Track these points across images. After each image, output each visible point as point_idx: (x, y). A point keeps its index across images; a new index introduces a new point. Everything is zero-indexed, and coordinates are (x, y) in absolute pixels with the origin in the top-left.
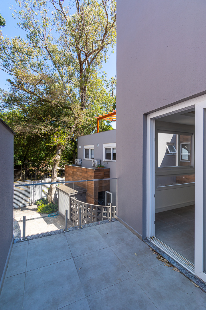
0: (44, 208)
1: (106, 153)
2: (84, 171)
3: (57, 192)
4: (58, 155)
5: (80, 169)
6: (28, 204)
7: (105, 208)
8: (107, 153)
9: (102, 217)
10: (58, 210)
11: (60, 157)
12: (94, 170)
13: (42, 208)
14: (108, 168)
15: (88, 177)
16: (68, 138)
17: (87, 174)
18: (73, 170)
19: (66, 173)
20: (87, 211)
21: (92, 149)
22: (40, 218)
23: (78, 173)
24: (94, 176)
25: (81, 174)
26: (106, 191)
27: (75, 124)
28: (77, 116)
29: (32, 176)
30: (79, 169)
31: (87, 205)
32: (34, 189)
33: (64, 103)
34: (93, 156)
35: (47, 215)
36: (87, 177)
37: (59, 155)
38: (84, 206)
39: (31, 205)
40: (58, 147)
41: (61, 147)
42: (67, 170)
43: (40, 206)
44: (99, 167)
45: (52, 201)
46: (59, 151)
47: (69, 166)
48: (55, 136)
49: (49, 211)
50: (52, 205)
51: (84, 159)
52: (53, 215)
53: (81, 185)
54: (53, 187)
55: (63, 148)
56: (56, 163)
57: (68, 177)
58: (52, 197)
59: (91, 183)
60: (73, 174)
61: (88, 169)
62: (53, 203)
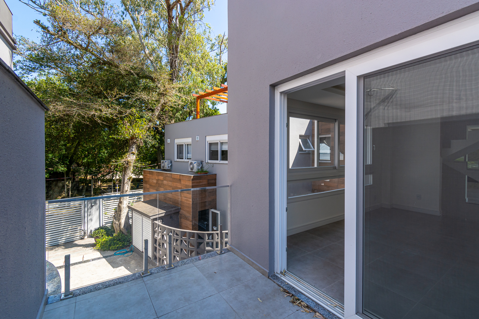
0: (107, 241)
2: (175, 179)
3: (130, 215)
4: (132, 153)
5: (169, 175)
6: (79, 237)
7: (209, 235)
8: (212, 151)
9: (205, 249)
10: (131, 243)
11: (134, 157)
12: (192, 177)
13: (104, 241)
14: (214, 173)
16: (149, 126)
17: (180, 183)
18: (157, 178)
19: (146, 182)
20: (181, 241)
21: (188, 145)
22: (99, 258)
23: (165, 182)
24: (193, 186)
25: (170, 183)
26: (211, 209)
27: (160, 105)
28: (163, 91)
29: (85, 190)
30: (167, 176)
31: (182, 231)
32: (89, 211)
33: (142, 69)
34: (190, 156)
35: (112, 253)
36: (180, 188)
37: (134, 154)
38: (177, 234)
39: (84, 239)
40: (130, 140)
41: (137, 140)
42: (148, 178)
43: (100, 238)
44: (199, 173)
45: (121, 230)
46: (133, 148)
47: (150, 172)
48: (126, 123)
49: (115, 246)
50: (121, 235)
51: (175, 160)
52: (124, 252)
53: (170, 201)
54: (124, 206)
55: (140, 143)
56: (128, 167)
57: (148, 189)
58: (122, 224)
59: (187, 198)
60: (157, 184)
61: (182, 175)
62: (122, 232)
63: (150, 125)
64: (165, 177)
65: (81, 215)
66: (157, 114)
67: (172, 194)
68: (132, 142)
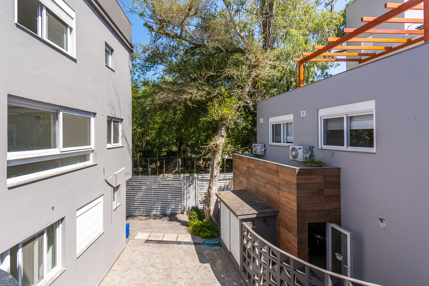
0: (198, 226)
1: (327, 131)
2: (270, 169)
4: (221, 136)
5: (262, 163)
6: (180, 211)
8: (329, 131)
10: (219, 235)
11: (224, 139)
12: (297, 171)
13: (195, 225)
15: (280, 184)
16: (238, 105)
17: (278, 176)
18: (247, 165)
19: (236, 169)
21: (287, 124)
23: (257, 172)
24: (298, 184)
25: (263, 174)
26: (331, 222)
27: (251, 79)
28: (255, 62)
32: (188, 189)
34: (291, 138)
35: (202, 241)
36: (277, 183)
37: (223, 137)
39: (184, 214)
40: (220, 122)
41: (226, 122)
42: (237, 164)
43: (192, 220)
44: (308, 164)
45: (210, 217)
46: (222, 130)
47: (240, 157)
48: (215, 104)
49: (204, 233)
50: (210, 223)
51: (270, 144)
52: (212, 244)
53: (264, 197)
54: (213, 192)
55: (229, 124)
56: (217, 150)
57: (238, 176)
58: (211, 210)
59: (288, 199)
60: (247, 172)
61: (280, 165)
62: (212, 219)
63: (240, 104)
64: (257, 165)
65: (182, 192)
66: (247, 91)
67: (266, 188)
68: (221, 124)
